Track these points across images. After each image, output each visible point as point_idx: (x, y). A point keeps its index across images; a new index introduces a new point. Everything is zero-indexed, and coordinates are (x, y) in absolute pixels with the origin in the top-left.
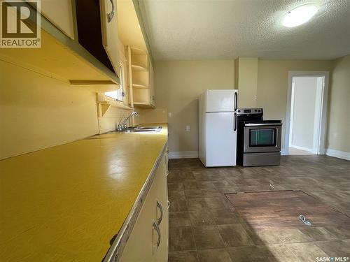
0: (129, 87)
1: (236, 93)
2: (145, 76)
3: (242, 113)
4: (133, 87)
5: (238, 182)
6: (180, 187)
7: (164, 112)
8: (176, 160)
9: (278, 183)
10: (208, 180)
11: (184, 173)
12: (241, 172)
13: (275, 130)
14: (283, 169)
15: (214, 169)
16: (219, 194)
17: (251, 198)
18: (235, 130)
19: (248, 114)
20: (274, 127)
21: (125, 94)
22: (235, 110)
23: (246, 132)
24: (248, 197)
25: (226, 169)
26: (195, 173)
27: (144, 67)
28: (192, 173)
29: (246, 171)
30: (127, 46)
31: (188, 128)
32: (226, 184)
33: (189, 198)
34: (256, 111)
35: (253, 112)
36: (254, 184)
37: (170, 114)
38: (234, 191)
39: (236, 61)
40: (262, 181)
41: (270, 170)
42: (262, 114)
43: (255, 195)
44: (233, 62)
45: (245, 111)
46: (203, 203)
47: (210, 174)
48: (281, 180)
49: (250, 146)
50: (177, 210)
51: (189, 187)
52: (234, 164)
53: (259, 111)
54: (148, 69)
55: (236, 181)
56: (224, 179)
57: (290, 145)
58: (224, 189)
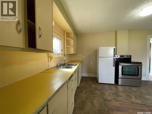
0: (65, 47)
1: (114, 49)
2: (72, 42)
3: (119, 57)
4: (66, 47)
6: (84, 92)
7: (81, 55)
8: (85, 77)
9: (137, 98)
10: (98, 90)
11: (87, 85)
12: (117, 88)
13: (138, 67)
14: (142, 90)
15: (102, 85)
16: (101, 100)
17: (119, 105)
18: (114, 66)
19: (122, 58)
20: (138, 66)
21: (63, 50)
22: (114, 56)
23: (120, 67)
24: (117, 104)
25: (108, 85)
26: (93, 86)
27: (72, 39)
28: (91, 85)
29: (120, 88)
30: (65, 31)
31: (91, 63)
32: (107, 94)
33: (87, 99)
34: (127, 56)
35: (125, 57)
36: (122, 97)
37: (84, 57)
38: (110, 99)
39: (116, 32)
40: (128, 96)
41: (135, 89)
42: (131, 58)
43: (122, 104)
44: (114, 32)
45: (121, 56)
46: (92, 103)
47: (100, 87)
48: (140, 96)
49: (122, 74)
50: (79, 104)
51: (88, 93)
52: (114, 83)
53: (129, 56)
54: (73, 39)
55: (113, 93)
56: (106, 91)
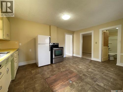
3: (52, 44)
5: (51, 71)
6: (22, 83)
7: (16, 43)
9: (63, 68)
10: (39, 73)
11: (27, 73)
12: (52, 66)
14: (64, 62)
16: (42, 80)
17: (55, 78)
20: (62, 49)
26: (33, 72)
28: (31, 72)
29: (54, 65)
32: (46, 74)
35: (56, 44)
36: (56, 71)
37: (20, 44)
38: (49, 76)
40: (59, 69)
41: (61, 63)
42: (58, 45)
43: (56, 76)
45: (53, 44)
47: (40, 70)
48: (64, 66)
49: (55, 56)
52: (50, 63)
55: (50, 71)
56: (45, 71)
57: (66, 54)
58: (45, 76)
